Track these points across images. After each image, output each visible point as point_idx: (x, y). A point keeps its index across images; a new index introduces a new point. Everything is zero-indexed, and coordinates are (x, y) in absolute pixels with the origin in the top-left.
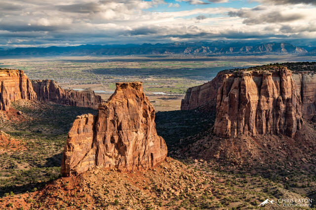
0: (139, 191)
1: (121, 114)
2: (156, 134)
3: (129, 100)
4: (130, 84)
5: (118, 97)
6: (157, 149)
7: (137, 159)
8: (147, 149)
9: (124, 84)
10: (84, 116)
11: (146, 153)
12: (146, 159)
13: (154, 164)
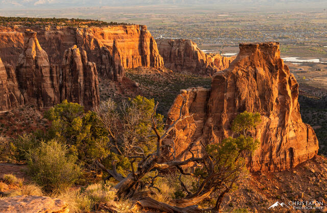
0: (266, 201)
1: (244, 89)
2: (300, 121)
3: (257, 68)
4: (260, 45)
5: (242, 64)
6: (301, 143)
7: (268, 155)
8: (284, 141)
9: (251, 45)
10: (191, 90)
11: (283, 147)
12: (282, 156)
13: (295, 165)
